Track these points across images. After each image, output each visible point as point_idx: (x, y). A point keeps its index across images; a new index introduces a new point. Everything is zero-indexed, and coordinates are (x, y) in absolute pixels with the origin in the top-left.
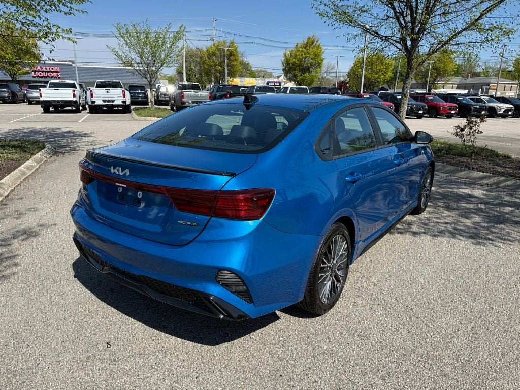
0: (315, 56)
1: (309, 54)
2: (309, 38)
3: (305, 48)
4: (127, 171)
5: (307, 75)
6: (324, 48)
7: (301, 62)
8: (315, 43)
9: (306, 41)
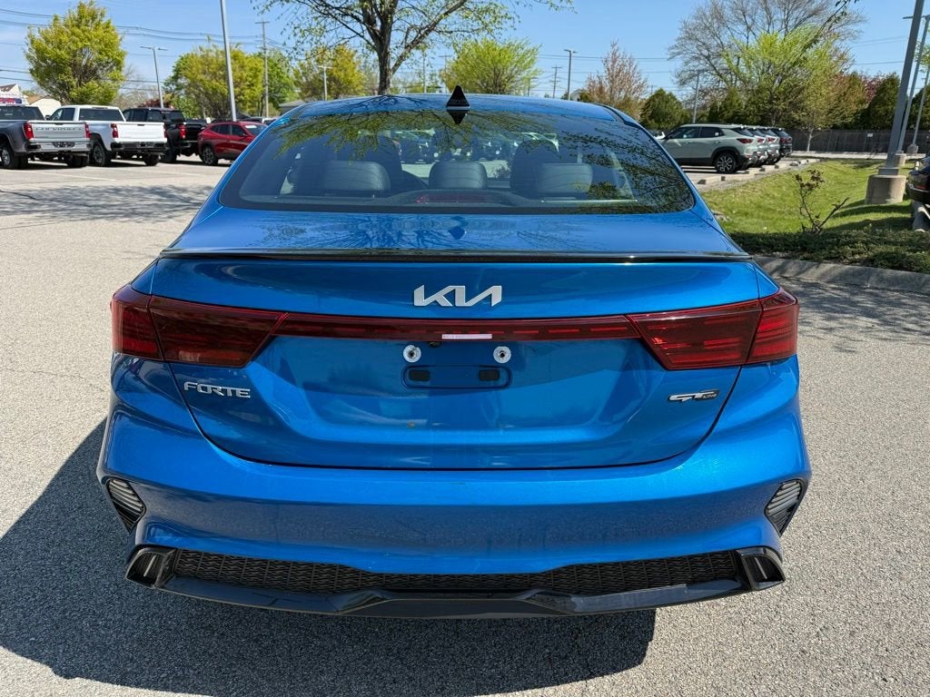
0: (106, 46)
1: (89, 40)
2: (81, 6)
3: (78, 27)
4: (496, 293)
5: (93, 83)
6: (121, 31)
7: (74, 56)
8: (99, 17)
9: (75, 12)
